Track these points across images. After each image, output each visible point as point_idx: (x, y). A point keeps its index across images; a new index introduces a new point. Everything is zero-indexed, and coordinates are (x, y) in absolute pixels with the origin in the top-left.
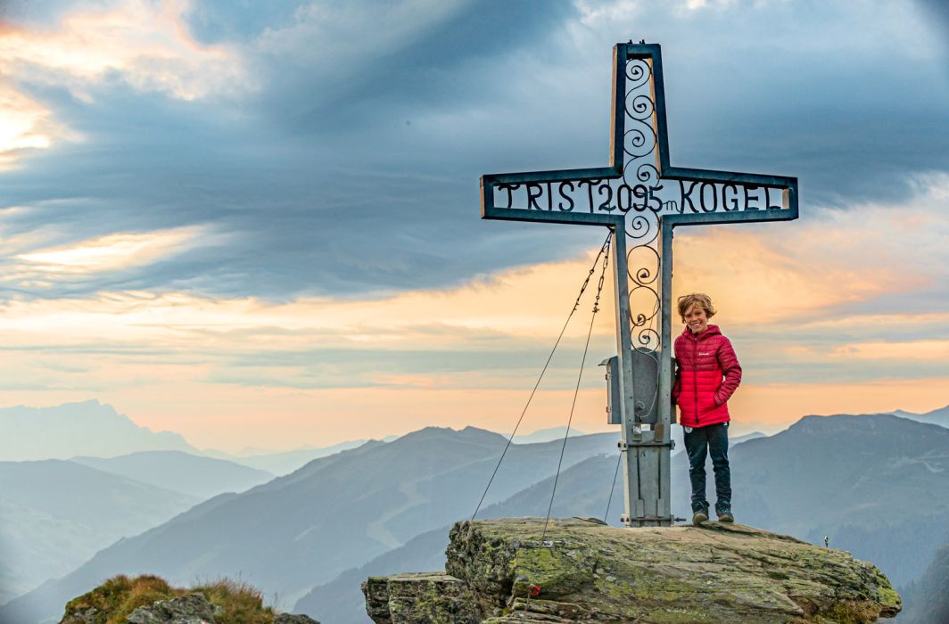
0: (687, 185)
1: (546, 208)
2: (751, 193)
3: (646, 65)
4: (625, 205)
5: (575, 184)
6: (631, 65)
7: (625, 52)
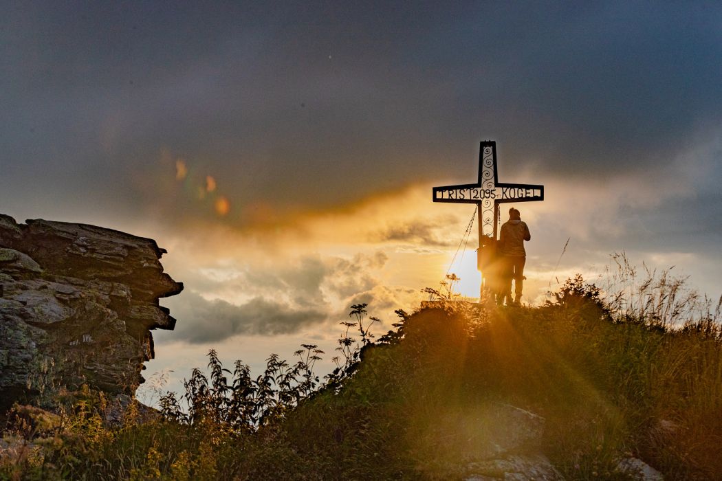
0: (505, 189)
1: (454, 198)
2: (528, 191)
3: (490, 149)
4: (482, 196)
5: (465, 190)
6: (485, 149)
7: (483, 144)
